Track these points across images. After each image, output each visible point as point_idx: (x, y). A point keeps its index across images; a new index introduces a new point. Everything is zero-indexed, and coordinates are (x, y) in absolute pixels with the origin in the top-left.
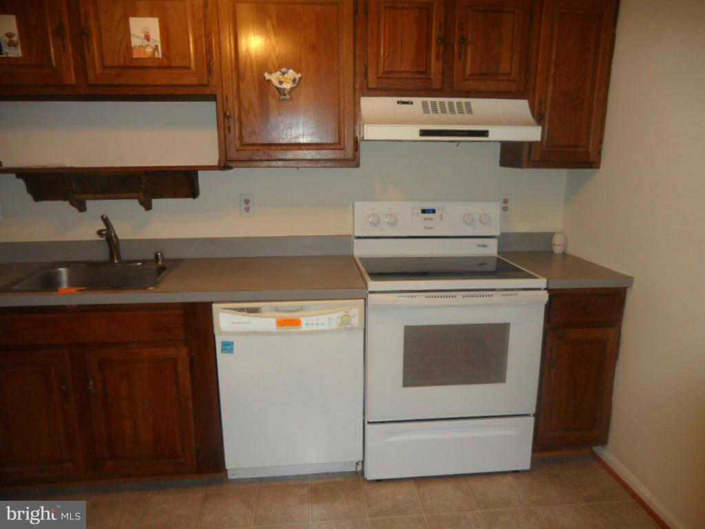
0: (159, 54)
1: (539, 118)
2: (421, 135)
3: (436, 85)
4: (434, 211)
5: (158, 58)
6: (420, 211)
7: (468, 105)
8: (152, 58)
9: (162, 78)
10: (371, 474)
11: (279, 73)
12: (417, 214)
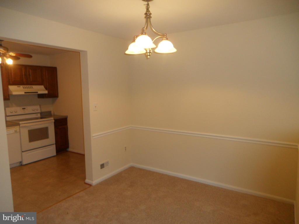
1: (46, 89)
2: (25, 93)
4: (25, 109)
7: (32, 87)
10: (24, 163)
12: (22, 109)
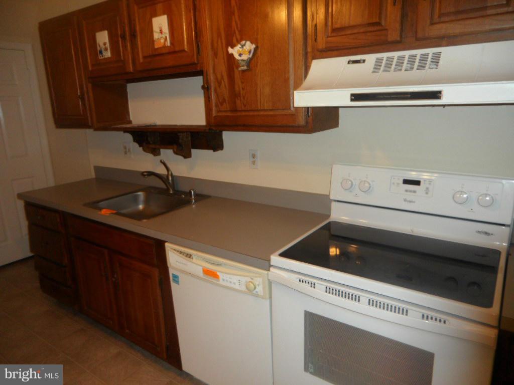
0: (168, 44)
2: (352, 100)
3: (393, 36)
4: (417, 183)
5: (168, 46)
6: (401, 181)
7: (435, 57)
8: (165, 47)
9: (170, 61)
11: (239, 46)
12: (398, 184)
